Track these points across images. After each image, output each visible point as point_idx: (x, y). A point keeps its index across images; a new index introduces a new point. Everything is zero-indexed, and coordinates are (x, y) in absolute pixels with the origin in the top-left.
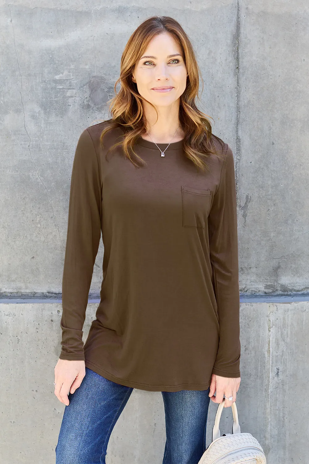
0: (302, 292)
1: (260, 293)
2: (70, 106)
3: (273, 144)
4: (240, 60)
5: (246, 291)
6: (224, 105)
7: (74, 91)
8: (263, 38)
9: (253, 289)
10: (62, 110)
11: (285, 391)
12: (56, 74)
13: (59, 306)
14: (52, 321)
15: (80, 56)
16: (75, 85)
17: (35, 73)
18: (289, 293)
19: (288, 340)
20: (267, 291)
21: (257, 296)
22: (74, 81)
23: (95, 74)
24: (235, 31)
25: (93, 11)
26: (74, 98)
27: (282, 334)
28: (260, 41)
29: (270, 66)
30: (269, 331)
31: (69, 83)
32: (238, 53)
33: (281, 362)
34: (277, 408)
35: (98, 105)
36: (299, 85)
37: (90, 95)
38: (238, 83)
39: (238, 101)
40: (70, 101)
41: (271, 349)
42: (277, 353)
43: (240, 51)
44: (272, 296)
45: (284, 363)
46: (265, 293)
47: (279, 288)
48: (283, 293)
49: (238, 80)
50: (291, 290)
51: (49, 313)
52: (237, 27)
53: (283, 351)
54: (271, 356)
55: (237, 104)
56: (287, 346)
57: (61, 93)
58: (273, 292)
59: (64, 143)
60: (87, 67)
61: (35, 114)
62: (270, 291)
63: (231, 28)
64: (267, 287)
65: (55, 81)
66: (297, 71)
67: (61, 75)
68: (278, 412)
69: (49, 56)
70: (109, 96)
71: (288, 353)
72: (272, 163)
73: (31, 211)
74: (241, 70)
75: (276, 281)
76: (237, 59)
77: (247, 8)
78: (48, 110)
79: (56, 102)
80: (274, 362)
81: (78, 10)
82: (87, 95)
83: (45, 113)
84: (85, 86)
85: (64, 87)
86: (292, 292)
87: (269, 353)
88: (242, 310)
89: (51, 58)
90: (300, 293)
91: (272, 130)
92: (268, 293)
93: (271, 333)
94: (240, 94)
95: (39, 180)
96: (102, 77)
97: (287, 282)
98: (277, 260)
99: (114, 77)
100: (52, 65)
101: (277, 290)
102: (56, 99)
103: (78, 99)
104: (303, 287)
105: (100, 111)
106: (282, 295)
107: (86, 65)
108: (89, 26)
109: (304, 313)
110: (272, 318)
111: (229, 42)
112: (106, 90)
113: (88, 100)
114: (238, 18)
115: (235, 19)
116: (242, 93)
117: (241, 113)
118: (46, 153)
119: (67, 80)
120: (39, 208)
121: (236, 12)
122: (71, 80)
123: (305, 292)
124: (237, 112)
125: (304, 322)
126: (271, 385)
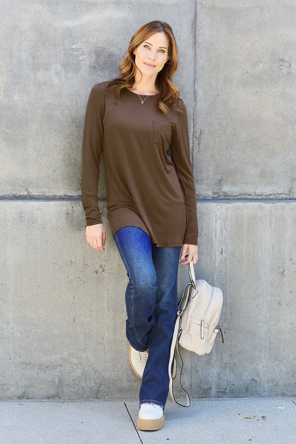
0: (238, 197)
1: (209, 197)
2: (82, 66)
3: (218, 95)
4: (197, 38)
5: (200, 196)
6: (186, 68)
7: (85, 56)
8: (212, 24)
9: (205, 195)
10: (77, 69)
11: (227, 265)
12: (73, 44)
13: (73, 204)
14: (68, 214)
15: (90, 33)
16: (85, 52)
17: (59, 44)
18: (229, 198)
19: (229, 229)
20: (213, 196)
21: (207, 199)
22: (85, 49)
23: (99, 45)
24: (194, 19)
25: (99, 2)
26: (85, 61)
27: (225, 225)
28: (210, 26)
29: (216, 42)
30: (216, 222)
31: (82, 51)
32: (195, 34)
33: (224, 245)
34: (222, 277)
35: (101, 66)
36: (236, 56)
37: (96, 59)
38: (195, 53)
39: (195, 65)
40: (82, 63)
41: (217, 235)
42: (221, 238)
43: (196, 32)
44: (218, 199)
45: (226, 245)
46: (213, 197)
47: (222, 194)
48: (224, 198)
49: (195, 52)
50: (230, 196)
51: (66, 208)
52: (195, 16)
53: (225, 237)
54: (217, 240)
55: (195, 68)
56: (228, 233)
57: (76, 57)
58: (218, 197)
59: (77, 92)
60: (94, 40)
61: (58, 71)
62: (216, 196)
63: (191, 17)
64: (214, 193)
65: (72, 49)
66: (235, 46)
67: (76, 45)
68: (222, 280)
69: (69, 32)
70: (109, 60)
71: (229, 238)
72: (218, 108)
73: (54, 138)
74: (197, 45)
75: (220, 189)
76: (195, 37)
77: (201, 4)
78: (67, 69)
79: (73, 64)
80: (219, 244)
81: (88, 2)
82: (94, 59)
83: (65, 71)
84: (92, 53)
85: (79, 54)
86: (231, 197)
87: (216, 238)
88: (198, 208)
89: (70, 33)
90: (236, 198)
91: (217, 86)
92: (215, 198)
93: (217, 223)
94: (196, 61)
95: (60, 117)
96: (104, 47)
97: (228, 190)
98: (221, 175)
99: (112, 48)
100: (70, 38)
101: (220, 196)
102: (72, 62)
103: (87, 62)
104: (238, 194)
105: (102, 70)
106: (224, 199)
107: (94, 39)
108: (96, 12)
109: (240, 211)
110: (218, 213)
111: (189, 25)
112: (107, 56)
113: (94, 63)
114: (196, 10)
115: (193, 10)
116: (197, 60)
117: (197, 74)
118: (65, 99)
119: (80, 49)
120: (60, 136)
121: (194, 6)
122: (83, 49)
123: (239, 197)
124: (194, 73)
125: (239, 217)
126: (217, 260)
